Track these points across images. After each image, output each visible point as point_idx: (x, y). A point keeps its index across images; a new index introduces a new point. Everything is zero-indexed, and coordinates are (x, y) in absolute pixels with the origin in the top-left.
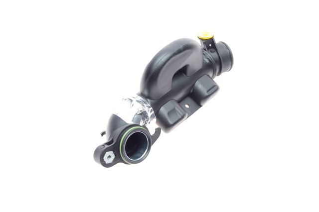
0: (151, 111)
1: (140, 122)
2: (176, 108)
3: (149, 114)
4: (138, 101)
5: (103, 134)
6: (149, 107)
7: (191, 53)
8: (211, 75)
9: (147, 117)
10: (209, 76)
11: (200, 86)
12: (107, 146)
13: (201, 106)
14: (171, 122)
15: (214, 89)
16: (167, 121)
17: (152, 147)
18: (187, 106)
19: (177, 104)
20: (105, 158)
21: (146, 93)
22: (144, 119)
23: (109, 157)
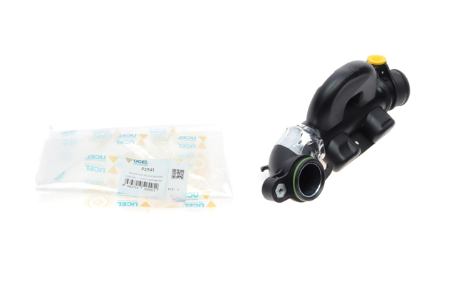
0: (321, 144)
1: (310, 153)
2: (348, 143)
3: (320, 147)
4: (306, 131)
5: (263, 169)
6: (320, 139)
7: (368, 78)
8: (384, 107)
9: (317, 149)
10: (381, 108)
11: (372, 120)
12: (277, 178)
13: (373, 144)
14: (343, 158)
15: (389, 123)
16: (339, 157)
17: (327, 182)
18: (357, 143)
19: (348, 138)
20: (277, 190)
21: (315, 122)
22: (314, 152)
23: (281, 190)
